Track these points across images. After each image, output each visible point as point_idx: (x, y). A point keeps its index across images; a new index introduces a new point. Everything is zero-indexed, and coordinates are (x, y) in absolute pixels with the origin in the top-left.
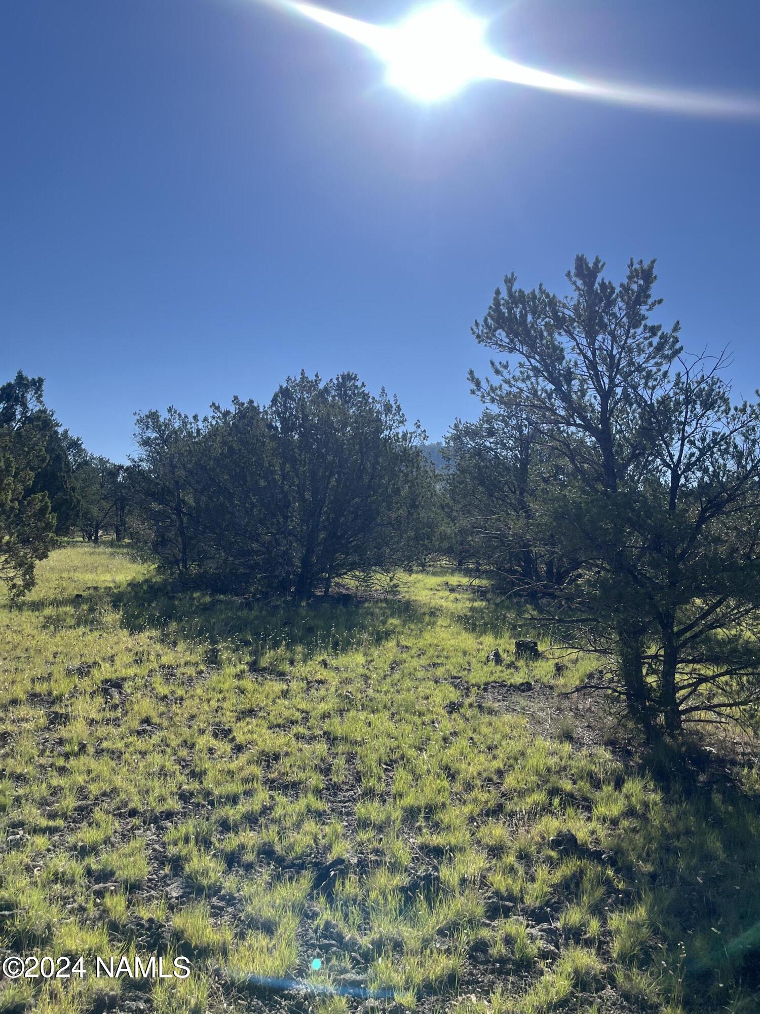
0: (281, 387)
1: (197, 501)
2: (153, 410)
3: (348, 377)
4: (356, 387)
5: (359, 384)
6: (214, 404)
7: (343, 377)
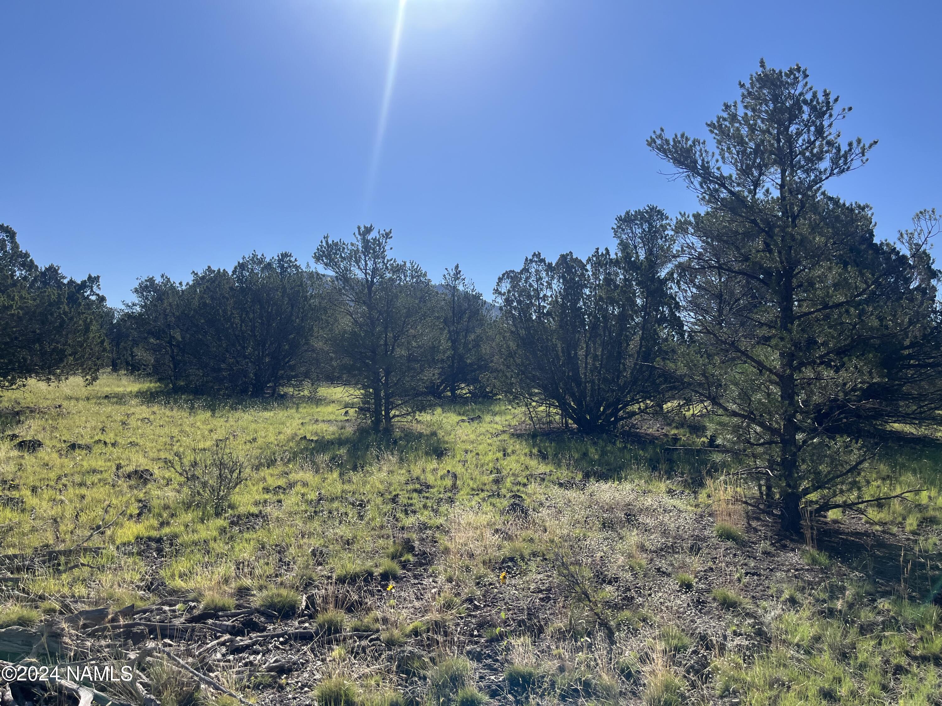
0: (239, 263)
1: (183, 338)
2: (151, 277)
3: (285, 255)
4: (291, 261)
5: (293, 259)
6: (194, 272)
7: (282, 255)
